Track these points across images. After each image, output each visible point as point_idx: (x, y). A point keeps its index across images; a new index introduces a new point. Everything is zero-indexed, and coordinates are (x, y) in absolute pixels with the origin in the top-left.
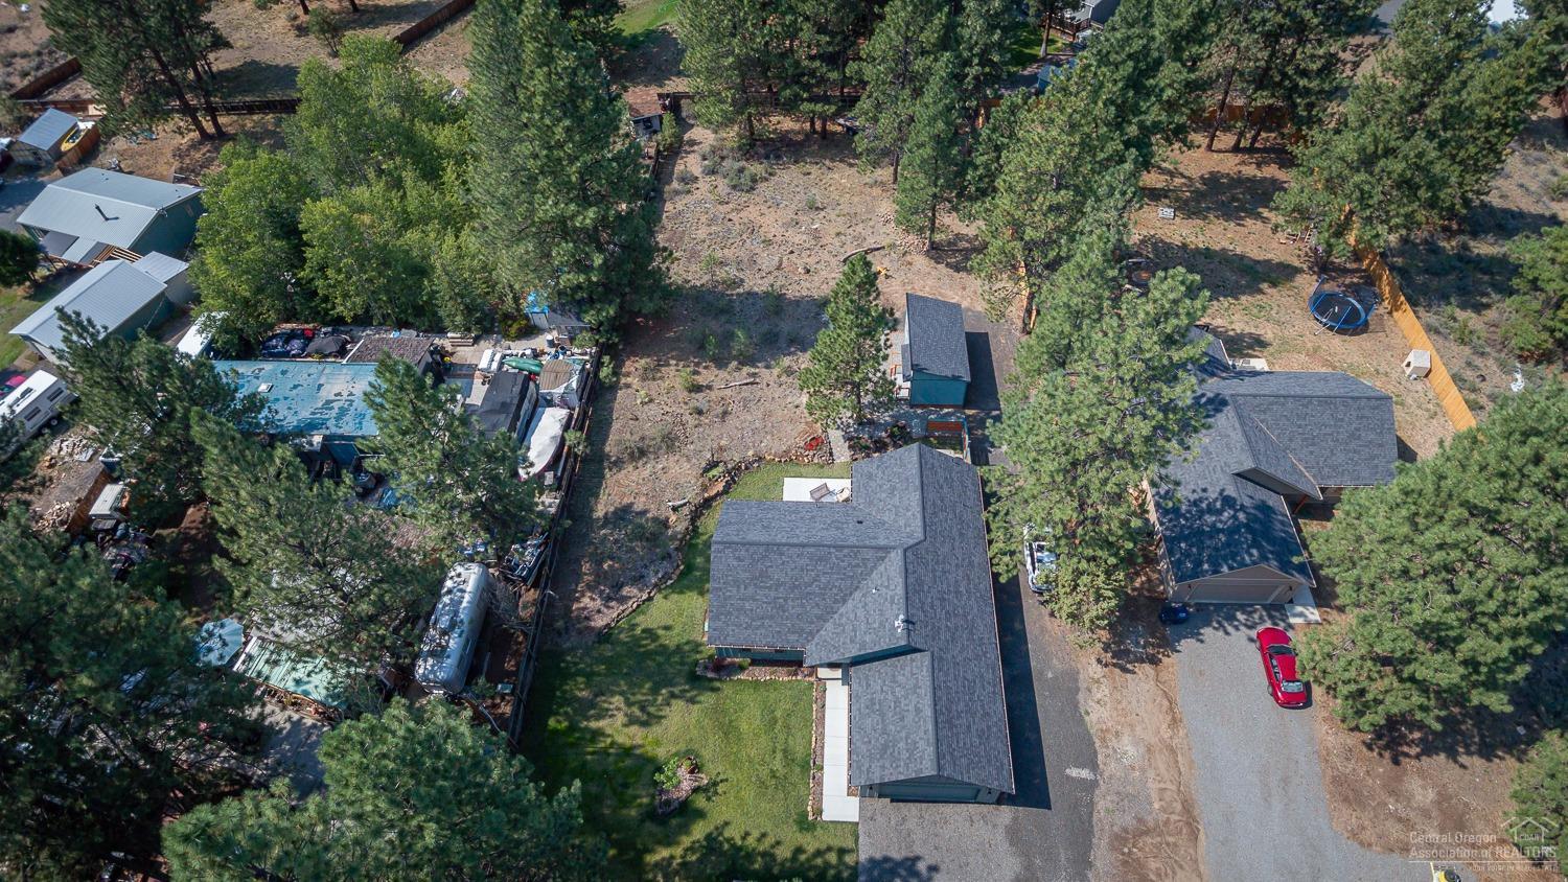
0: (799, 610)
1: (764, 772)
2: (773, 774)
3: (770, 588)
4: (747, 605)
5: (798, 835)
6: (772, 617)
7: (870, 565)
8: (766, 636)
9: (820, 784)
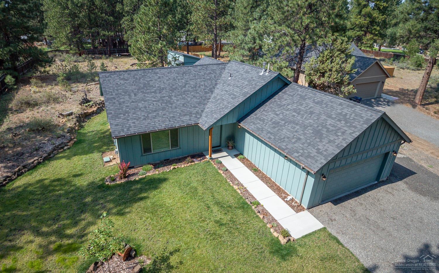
0: (183, 102)
1: (211, 226)
2: (219, 223)
3: (155, 92)
4: (140, 105)
5: (284, 264)
6: (164, 109)
7: (218, 72)
8: (164, 122)
9: (266, 213)
